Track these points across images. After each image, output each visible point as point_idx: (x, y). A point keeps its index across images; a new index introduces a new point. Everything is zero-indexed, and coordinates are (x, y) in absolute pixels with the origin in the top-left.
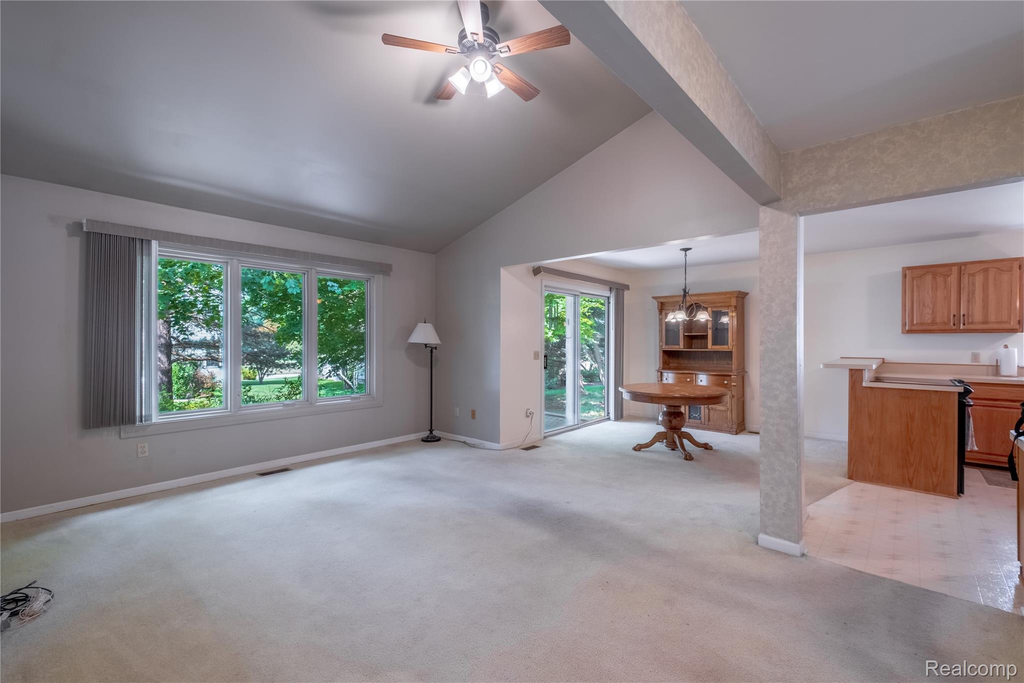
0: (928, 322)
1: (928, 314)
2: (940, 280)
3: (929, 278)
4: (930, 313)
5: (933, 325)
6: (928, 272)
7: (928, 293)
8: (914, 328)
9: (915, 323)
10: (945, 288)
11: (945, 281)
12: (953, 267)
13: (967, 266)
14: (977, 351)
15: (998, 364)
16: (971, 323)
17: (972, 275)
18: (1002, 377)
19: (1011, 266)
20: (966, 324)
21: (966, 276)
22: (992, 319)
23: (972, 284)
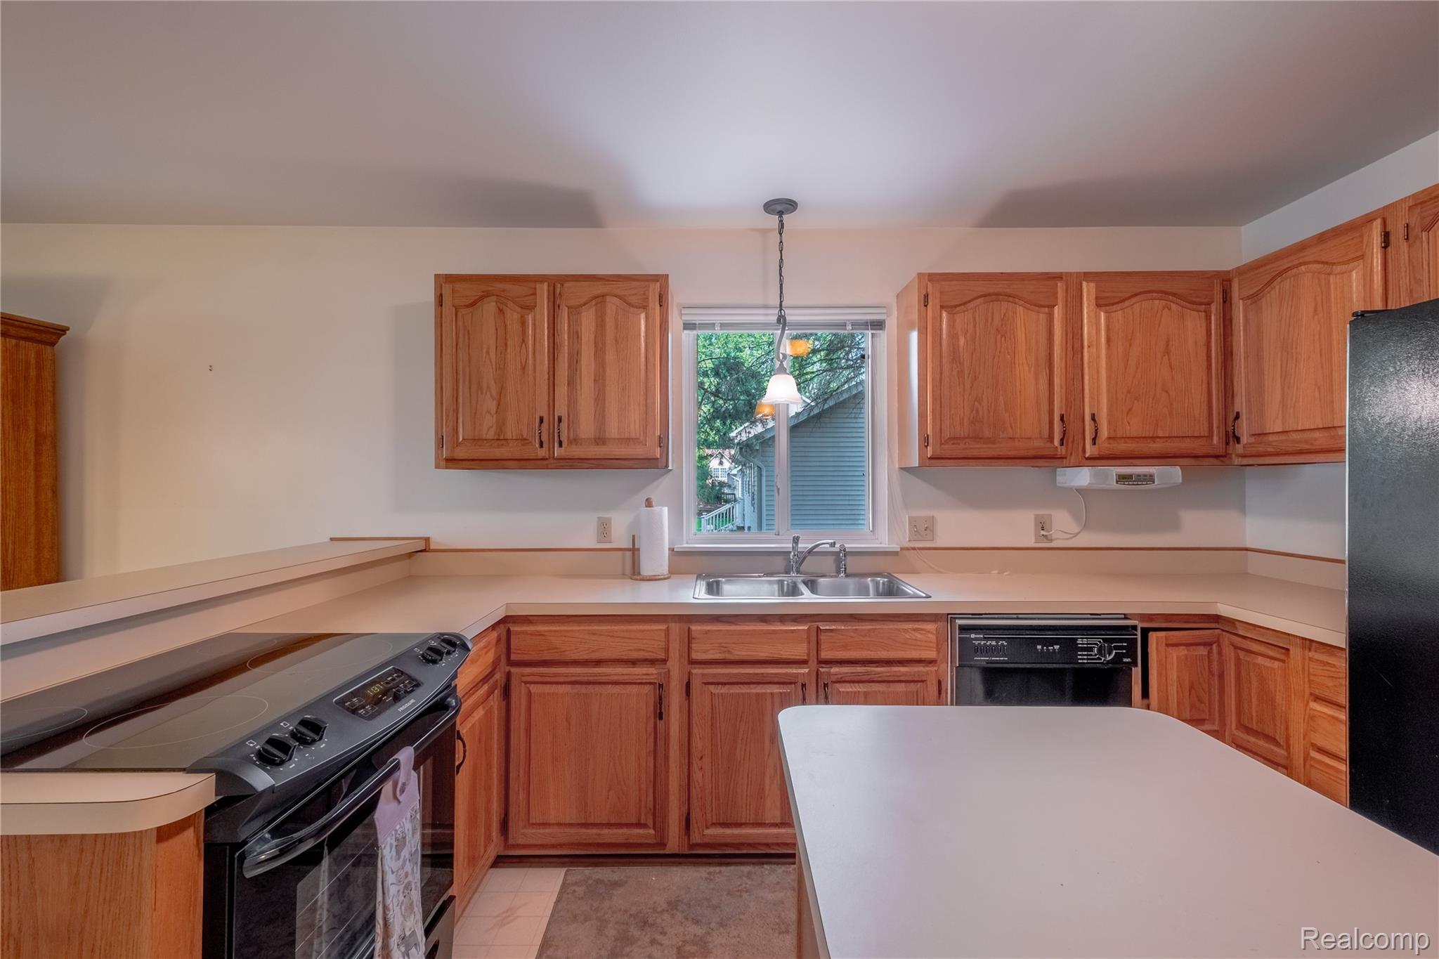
0: (488, 438)
1: (489, 412)
2: (512, 316)
3: (490, 307)
4: (493, 411)
5: (499, 447)
6: (486, 295)
7: (488, 352)
8: (461, 453)
9: (461, 439)
10: (523, 341)
11: (523, 323)
12: (538, 286)
13: (566, 285)
14: (606, 515)
15: (636, 547)
16: (575, 441)
17: (575, 310)
18: (643, 580)
19: (644, 294)
20: (565, 444)
21: (564, 313)
22: (612, 431)
23: (576, 336)
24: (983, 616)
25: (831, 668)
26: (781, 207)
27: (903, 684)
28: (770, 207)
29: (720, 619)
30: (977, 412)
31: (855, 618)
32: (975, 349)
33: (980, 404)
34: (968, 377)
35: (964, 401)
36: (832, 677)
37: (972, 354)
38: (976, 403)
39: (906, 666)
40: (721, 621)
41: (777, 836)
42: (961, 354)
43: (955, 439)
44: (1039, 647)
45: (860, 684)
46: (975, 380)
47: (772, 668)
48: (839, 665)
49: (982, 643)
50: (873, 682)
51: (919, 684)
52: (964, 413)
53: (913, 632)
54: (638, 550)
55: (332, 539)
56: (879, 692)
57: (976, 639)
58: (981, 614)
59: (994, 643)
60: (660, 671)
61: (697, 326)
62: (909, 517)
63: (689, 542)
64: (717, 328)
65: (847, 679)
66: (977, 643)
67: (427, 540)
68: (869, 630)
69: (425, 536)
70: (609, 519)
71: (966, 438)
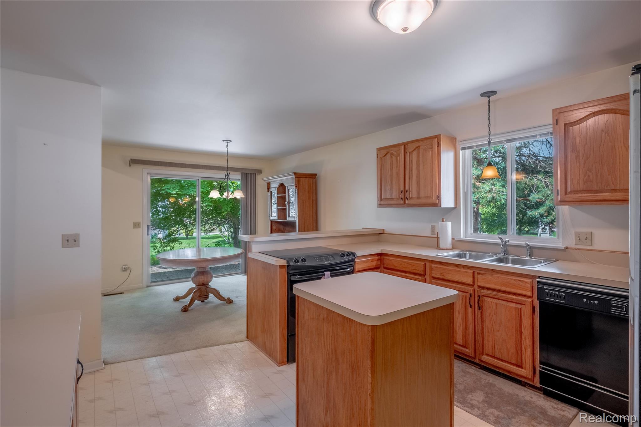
0: (389, 198)
2: (394, 158)
3: (388, 156)
4: (390, 189)
5: (391, 200)
6: (388, 152)
7: (388, 170)
8: (383, 202)
9: (383, 199)
10: (397, 165)
11: (397, 159)
12: (401, 147)
13: (408, 145)
14: (433, 224)
15: (438, 237)
16: (411, 198)
17: (411, 153)
18: (440, 249)
19: (432, 143)
20: (408, 199)
21: (408, 155)
22: (422, 194)
23: (411, 162)
24: (559, 280)
25: (482, 290)
26: (489, 94)
27: (514, 304)
28: (483, 95)
29: (442, 263)
30: (589, 176)
31: (494, 271)
32: (587, 143)
33: (590, 172)
34: (582, 159)
35: (579, 171)
36: (482, 293)
37: (585, 146)
38: (588, 172)
39: (517, 296)
40: (442, 264)
41: (461, 350)
42: (578, 147)
43: (574, 192)
44: (585, 300)
45: (495, 299)
46: (587, 159)
47: (459, 285)
48: (487, 289)
49: (550, 292)
50: (500, 299)
51: (522, 305)
52: (580, 177)
53: (518, 281)
54: (439, 238)
55: (363, 228)
56: (503, 304)
57: (547, 289)
58: (558, 279)
59: (557, 293)
60: (423, 278)
61: (466, 148)
62: (575, 232)
63: (467, 237)
64: (475, 147)
65: (488, 296)
66: (547, 291)
67: (384, 230)
68: (498, 277)
69: (383, 229)
70: (435, 226)
71: (582, 191)
